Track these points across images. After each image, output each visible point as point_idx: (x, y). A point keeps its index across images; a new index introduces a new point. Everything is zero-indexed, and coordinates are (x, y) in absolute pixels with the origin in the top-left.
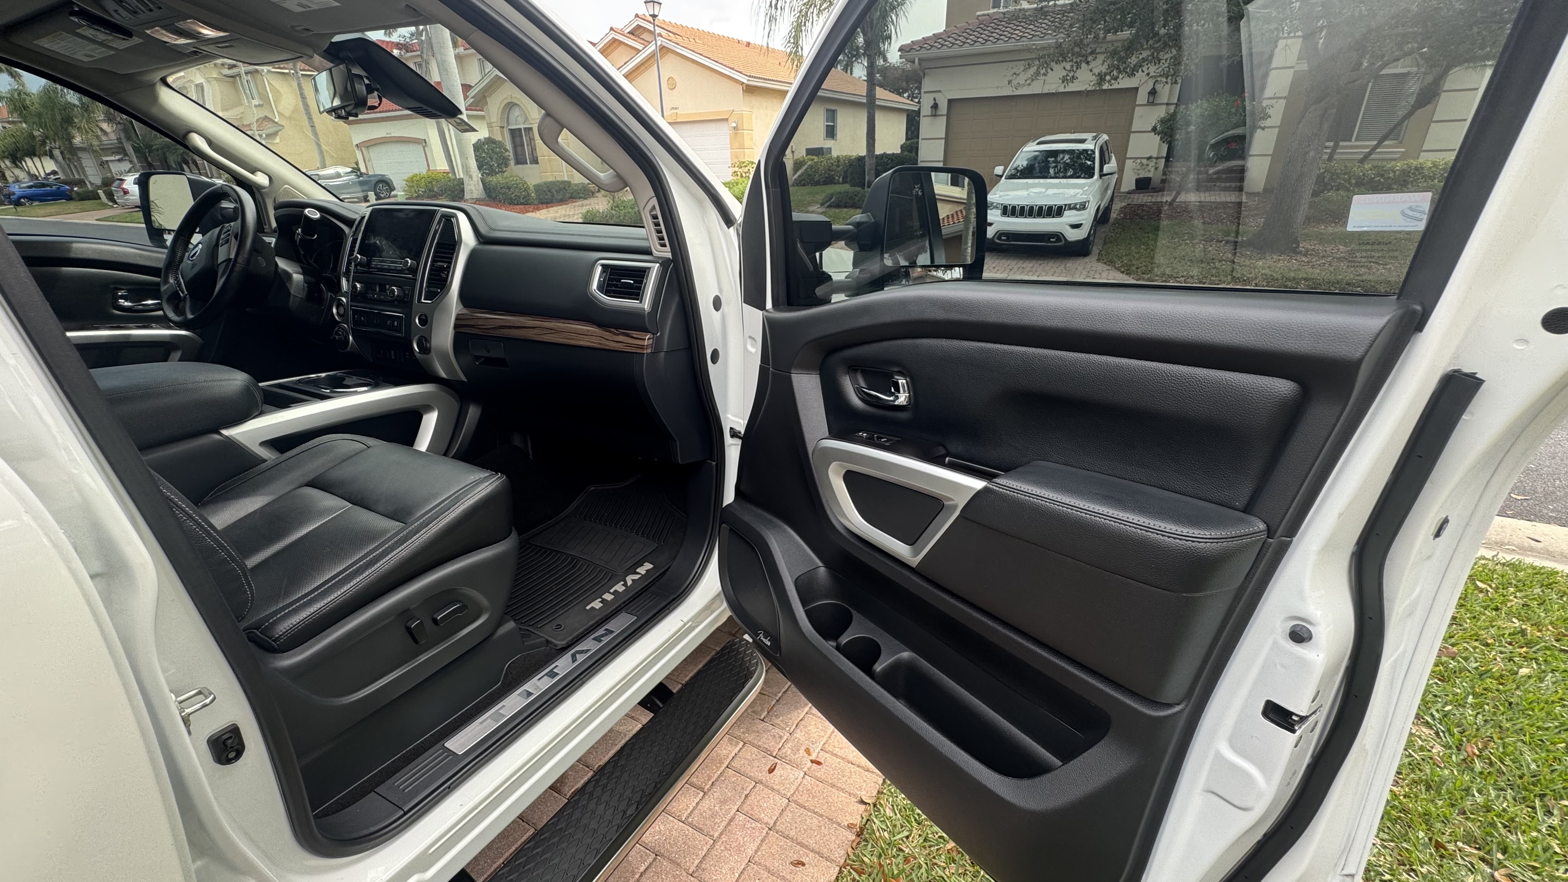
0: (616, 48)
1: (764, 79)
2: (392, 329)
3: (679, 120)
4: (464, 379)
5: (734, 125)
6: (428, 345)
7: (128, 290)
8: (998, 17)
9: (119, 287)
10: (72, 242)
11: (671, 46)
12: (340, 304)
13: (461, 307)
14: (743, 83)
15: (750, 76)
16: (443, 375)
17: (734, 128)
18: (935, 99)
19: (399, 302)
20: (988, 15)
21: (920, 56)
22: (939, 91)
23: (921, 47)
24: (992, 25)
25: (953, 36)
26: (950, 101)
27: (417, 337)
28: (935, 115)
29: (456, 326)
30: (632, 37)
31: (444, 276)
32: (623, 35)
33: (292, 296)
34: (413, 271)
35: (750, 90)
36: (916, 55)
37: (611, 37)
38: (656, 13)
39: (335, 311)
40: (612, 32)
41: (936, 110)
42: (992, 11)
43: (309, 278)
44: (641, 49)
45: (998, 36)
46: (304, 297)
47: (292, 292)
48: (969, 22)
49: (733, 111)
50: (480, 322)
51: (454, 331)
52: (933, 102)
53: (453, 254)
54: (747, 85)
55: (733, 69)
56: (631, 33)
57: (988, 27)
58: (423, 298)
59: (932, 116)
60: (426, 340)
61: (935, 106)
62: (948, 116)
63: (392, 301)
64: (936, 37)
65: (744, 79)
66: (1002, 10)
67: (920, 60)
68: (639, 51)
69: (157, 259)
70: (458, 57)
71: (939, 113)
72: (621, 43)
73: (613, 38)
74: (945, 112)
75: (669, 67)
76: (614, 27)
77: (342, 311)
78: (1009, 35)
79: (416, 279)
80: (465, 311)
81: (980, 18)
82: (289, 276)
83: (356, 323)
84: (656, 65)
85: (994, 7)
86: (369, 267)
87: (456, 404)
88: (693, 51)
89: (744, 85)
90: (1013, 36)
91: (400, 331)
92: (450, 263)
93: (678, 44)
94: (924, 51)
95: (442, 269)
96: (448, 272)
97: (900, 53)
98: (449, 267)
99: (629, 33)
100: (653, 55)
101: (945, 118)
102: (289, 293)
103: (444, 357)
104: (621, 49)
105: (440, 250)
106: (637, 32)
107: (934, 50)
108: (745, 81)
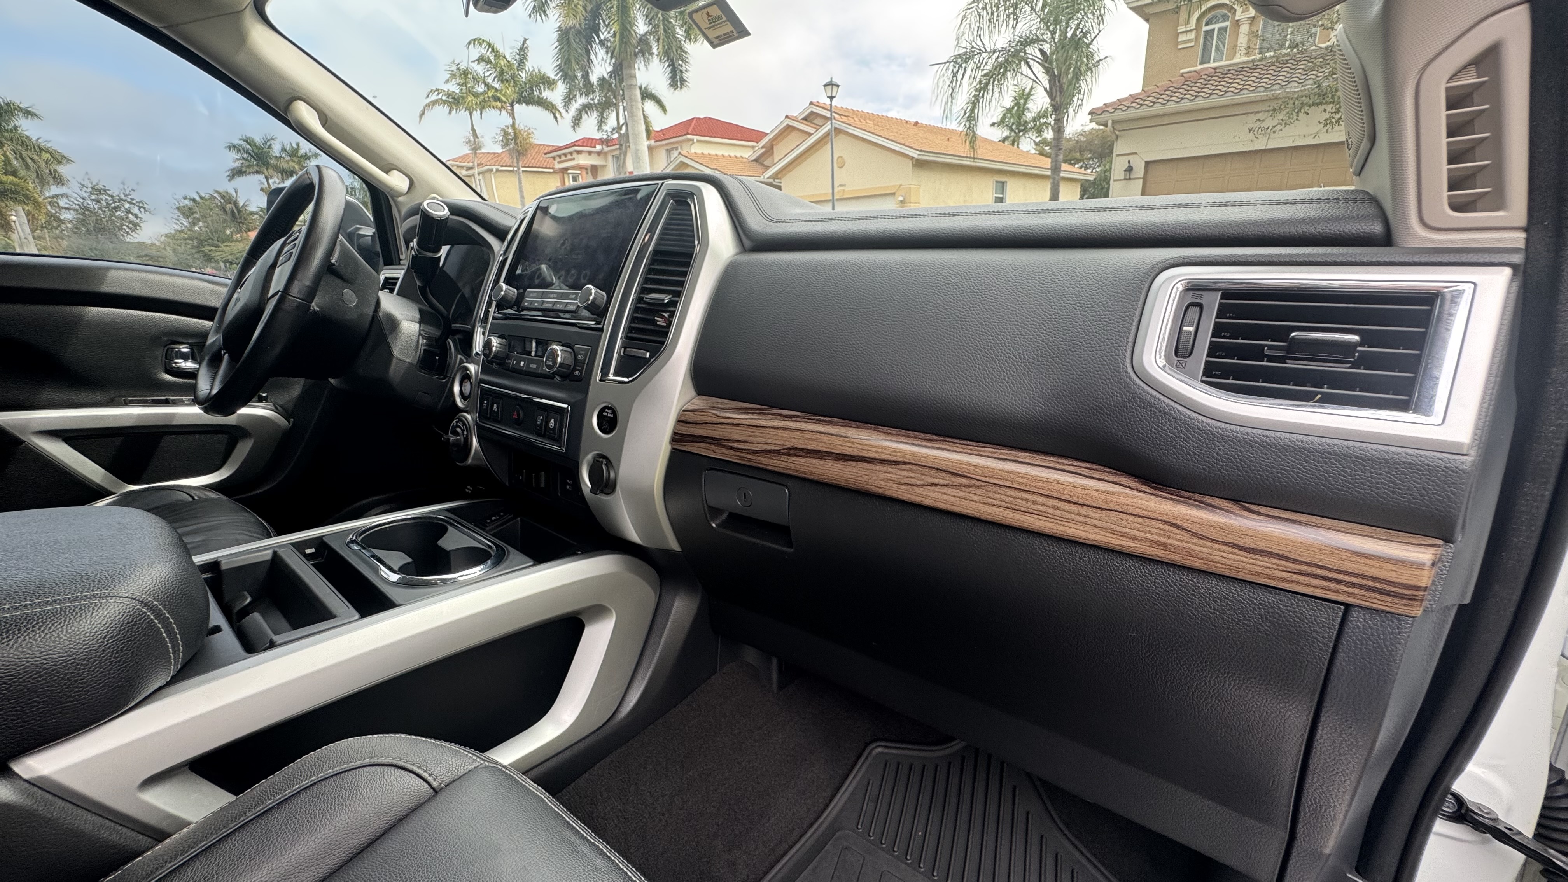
0: (790, 132)
1: (934, 153)
2: (544, 432)
3: (845, 196)
4: (675, 546)
5: (901, 198)
6: (612, 475)
7: (191, 346)
8: (1207, 73)
9: (175, 338)
10: (108, 269)
11: (843, 127)
12: (466, 377)
13: (692, 392)
14: (913, 158)
15: (921, 151)
16: (633, 535)
17: (901, 201)
18: (1129, 162)
19: (564, 377)
20: (1195, 71)
21: (1116, 118)
22: (1136, 153)
23: (1116, 109)
24: (1201, 81)
25: (1153, 95)
26: (1148, 163)
27: (590, 457)
28: (1130, 179)
29: (677, 438)
30: (805, 122)
31: (661, 322)
32: (798, 121)
33: (394, 361)
34: (599, 311)
35: (920, 164)
36: (1109, 118)
37: (785, 124)
38: (834, 95)
39: (456, 389)
40: (787, 119)
41: (1130, 173)
42: (1199, 67)
43: (430, 329)
44: (812, 132)
45: (1211, 91)
46: (415, 362)
47: (396, 352)
48: (1172, 80)
49: (901, 185)
50: (735, 434)
51: (669, 448)
52: (1128, 165)
53: (685, 274)
54: (917, 160)
55: (903, 145)
56: (805, 119)
57: (1195, 83)
58: (612, 370)
59: (1125, 179)
60: (609, 463)
61: (1130, 169)
62: (1145, 179)
63: (551, 376)
64: (1133, 98)
65: (914, 154)
66: (1212, 65)
67: (1114, 122)
68: (810, 134)
69: (212, 293)
70: (650, 148)
71: (1132, 177)
72: (794, 128)
73: (788, 125)
74: (1141, 175)
75: (841, 146)
76: (789, 114)
77: (467, 390)
78: (1225, 89)
79: (602, 330)
80: (700, 403)
81: (1185, 75)
82: (393, 324)
83: (485, 415)
84: (830, 143)
85: (1202, 63)
86: (520, 308)
87: (652, 593)
88: (865, 130)
89: (914, 160)
90: (1230, 89)
91: (558, 441)
92: (678, 294)
93: (850, 125)
94: (1119, 113)
95: (658, 308)
96: (672, 314)
97: (1090, 117)
98: (674, 304)
99: (802, 119)
100: (827, 135)
101: (1141, 181)
102: (391, 355)
103: (639, 498)
104: (794, 134)
105: (655, 267)
106: (809, 118)
107: (1132, 111)
108: (915, 156)
